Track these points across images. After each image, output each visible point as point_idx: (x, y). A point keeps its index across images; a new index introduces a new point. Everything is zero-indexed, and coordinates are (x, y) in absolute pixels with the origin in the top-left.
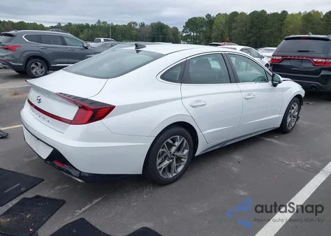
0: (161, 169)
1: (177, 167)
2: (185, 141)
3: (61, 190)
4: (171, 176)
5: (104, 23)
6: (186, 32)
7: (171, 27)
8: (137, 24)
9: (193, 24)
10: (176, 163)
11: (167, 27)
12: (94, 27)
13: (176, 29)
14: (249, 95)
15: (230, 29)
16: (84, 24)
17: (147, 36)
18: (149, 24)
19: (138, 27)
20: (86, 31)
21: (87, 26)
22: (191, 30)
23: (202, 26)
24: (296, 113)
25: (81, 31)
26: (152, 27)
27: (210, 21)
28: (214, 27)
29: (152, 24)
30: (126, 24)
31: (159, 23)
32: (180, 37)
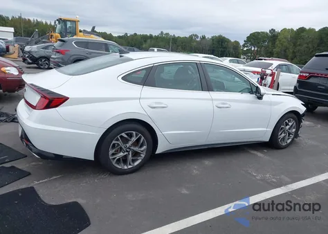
0: (114, 159)
1: (134, 161)
2: (143, 138)
3: (35, 165)
4: (126, 167)
5: (167, 34)
6: (247, 47)
7: (232, 41)
8: (198, 37)
9: (255, 38)
10: (132, 156)
11: (228, 41)
12: (157, 38)
13: (237, 43)
14: (224, 104)
15: (295, 45)
16: (148, 34)
17: (208, 48)
18: (210, 37)
19: (199, 39)
20: (149, 41)
21: (151, 36)
22: (252, 44)
23: (264, 41)
24: (294, 130)
25: (145, 41)
26: (213, 40)
27: (273, 36)
28: (277, 42)
29: (213, 37)
30: (188, 36)
31: (220, 36)
32: (241, 51)
